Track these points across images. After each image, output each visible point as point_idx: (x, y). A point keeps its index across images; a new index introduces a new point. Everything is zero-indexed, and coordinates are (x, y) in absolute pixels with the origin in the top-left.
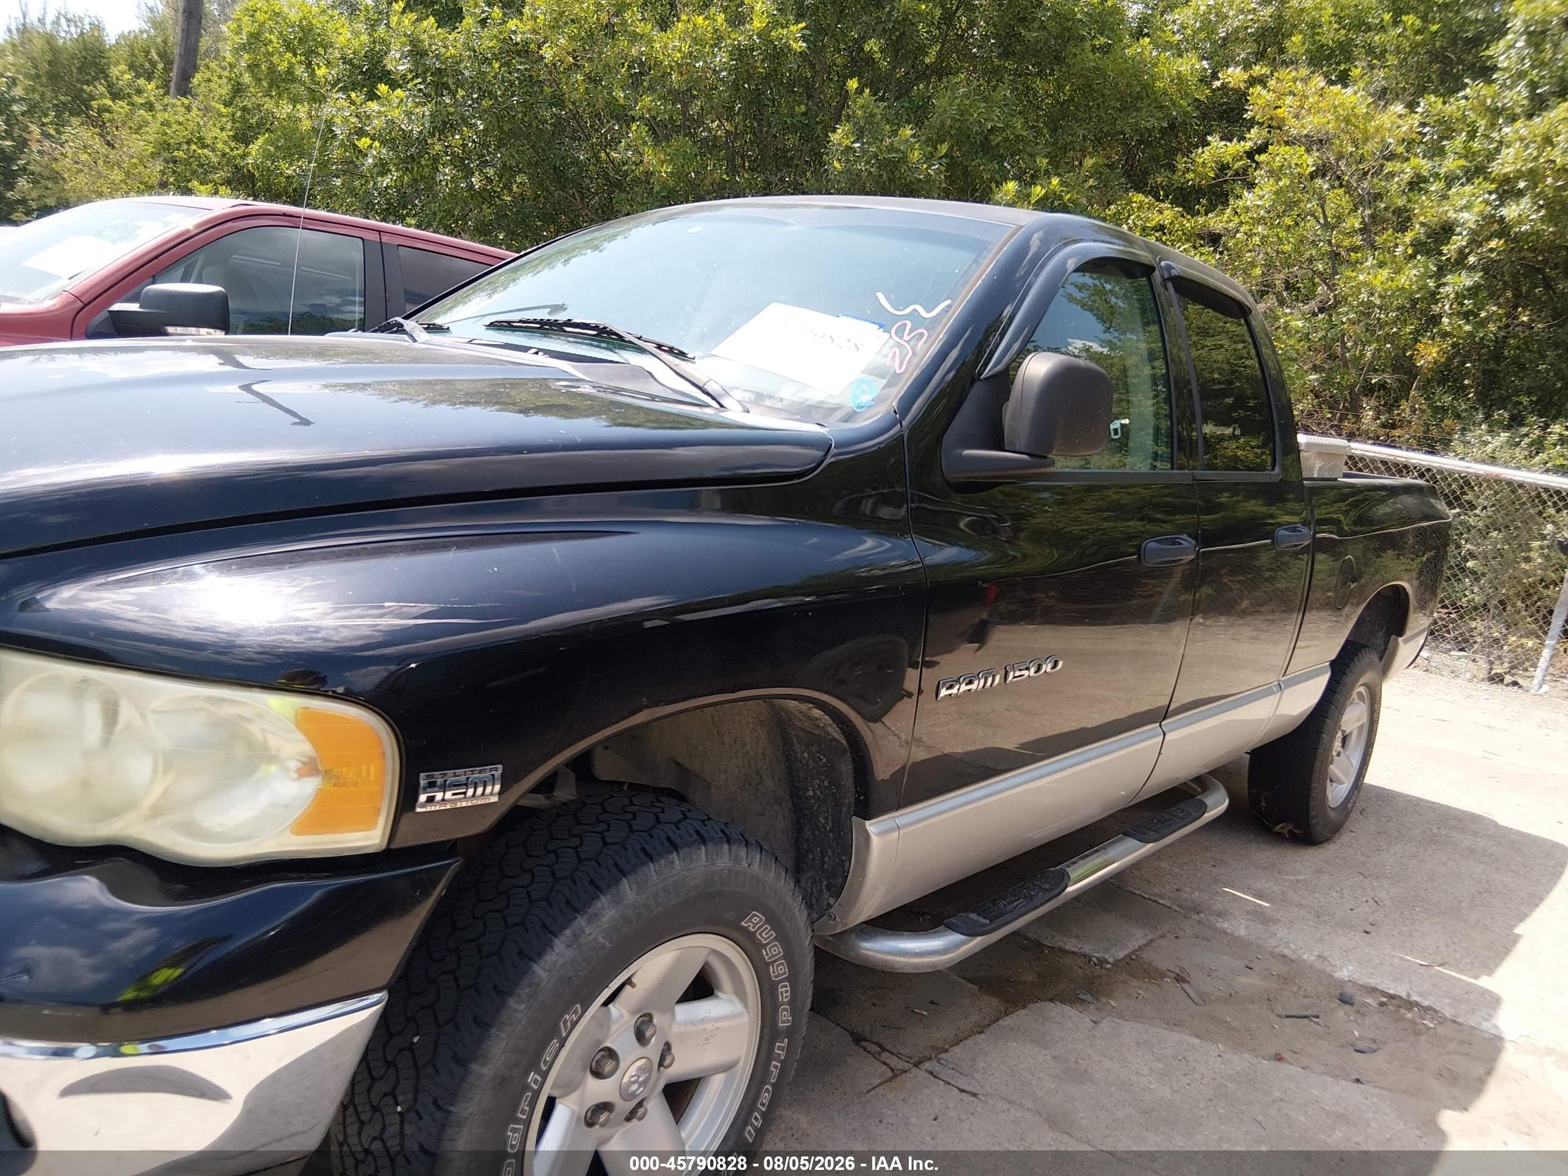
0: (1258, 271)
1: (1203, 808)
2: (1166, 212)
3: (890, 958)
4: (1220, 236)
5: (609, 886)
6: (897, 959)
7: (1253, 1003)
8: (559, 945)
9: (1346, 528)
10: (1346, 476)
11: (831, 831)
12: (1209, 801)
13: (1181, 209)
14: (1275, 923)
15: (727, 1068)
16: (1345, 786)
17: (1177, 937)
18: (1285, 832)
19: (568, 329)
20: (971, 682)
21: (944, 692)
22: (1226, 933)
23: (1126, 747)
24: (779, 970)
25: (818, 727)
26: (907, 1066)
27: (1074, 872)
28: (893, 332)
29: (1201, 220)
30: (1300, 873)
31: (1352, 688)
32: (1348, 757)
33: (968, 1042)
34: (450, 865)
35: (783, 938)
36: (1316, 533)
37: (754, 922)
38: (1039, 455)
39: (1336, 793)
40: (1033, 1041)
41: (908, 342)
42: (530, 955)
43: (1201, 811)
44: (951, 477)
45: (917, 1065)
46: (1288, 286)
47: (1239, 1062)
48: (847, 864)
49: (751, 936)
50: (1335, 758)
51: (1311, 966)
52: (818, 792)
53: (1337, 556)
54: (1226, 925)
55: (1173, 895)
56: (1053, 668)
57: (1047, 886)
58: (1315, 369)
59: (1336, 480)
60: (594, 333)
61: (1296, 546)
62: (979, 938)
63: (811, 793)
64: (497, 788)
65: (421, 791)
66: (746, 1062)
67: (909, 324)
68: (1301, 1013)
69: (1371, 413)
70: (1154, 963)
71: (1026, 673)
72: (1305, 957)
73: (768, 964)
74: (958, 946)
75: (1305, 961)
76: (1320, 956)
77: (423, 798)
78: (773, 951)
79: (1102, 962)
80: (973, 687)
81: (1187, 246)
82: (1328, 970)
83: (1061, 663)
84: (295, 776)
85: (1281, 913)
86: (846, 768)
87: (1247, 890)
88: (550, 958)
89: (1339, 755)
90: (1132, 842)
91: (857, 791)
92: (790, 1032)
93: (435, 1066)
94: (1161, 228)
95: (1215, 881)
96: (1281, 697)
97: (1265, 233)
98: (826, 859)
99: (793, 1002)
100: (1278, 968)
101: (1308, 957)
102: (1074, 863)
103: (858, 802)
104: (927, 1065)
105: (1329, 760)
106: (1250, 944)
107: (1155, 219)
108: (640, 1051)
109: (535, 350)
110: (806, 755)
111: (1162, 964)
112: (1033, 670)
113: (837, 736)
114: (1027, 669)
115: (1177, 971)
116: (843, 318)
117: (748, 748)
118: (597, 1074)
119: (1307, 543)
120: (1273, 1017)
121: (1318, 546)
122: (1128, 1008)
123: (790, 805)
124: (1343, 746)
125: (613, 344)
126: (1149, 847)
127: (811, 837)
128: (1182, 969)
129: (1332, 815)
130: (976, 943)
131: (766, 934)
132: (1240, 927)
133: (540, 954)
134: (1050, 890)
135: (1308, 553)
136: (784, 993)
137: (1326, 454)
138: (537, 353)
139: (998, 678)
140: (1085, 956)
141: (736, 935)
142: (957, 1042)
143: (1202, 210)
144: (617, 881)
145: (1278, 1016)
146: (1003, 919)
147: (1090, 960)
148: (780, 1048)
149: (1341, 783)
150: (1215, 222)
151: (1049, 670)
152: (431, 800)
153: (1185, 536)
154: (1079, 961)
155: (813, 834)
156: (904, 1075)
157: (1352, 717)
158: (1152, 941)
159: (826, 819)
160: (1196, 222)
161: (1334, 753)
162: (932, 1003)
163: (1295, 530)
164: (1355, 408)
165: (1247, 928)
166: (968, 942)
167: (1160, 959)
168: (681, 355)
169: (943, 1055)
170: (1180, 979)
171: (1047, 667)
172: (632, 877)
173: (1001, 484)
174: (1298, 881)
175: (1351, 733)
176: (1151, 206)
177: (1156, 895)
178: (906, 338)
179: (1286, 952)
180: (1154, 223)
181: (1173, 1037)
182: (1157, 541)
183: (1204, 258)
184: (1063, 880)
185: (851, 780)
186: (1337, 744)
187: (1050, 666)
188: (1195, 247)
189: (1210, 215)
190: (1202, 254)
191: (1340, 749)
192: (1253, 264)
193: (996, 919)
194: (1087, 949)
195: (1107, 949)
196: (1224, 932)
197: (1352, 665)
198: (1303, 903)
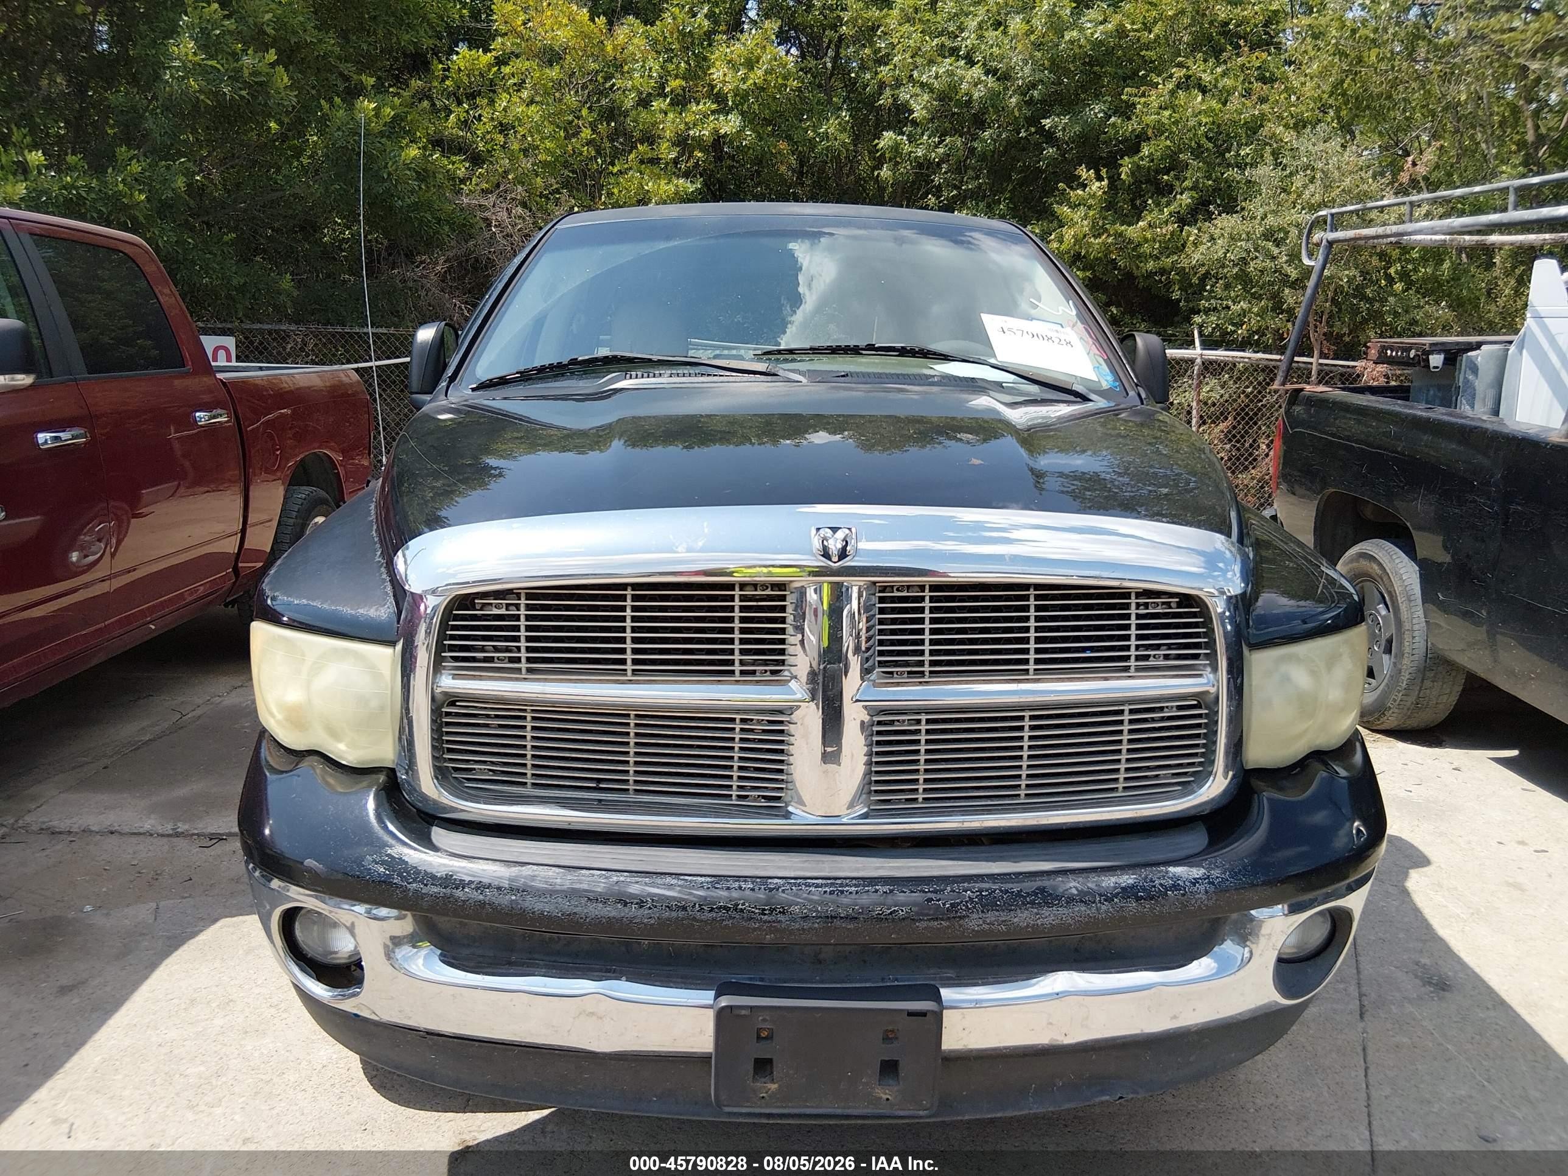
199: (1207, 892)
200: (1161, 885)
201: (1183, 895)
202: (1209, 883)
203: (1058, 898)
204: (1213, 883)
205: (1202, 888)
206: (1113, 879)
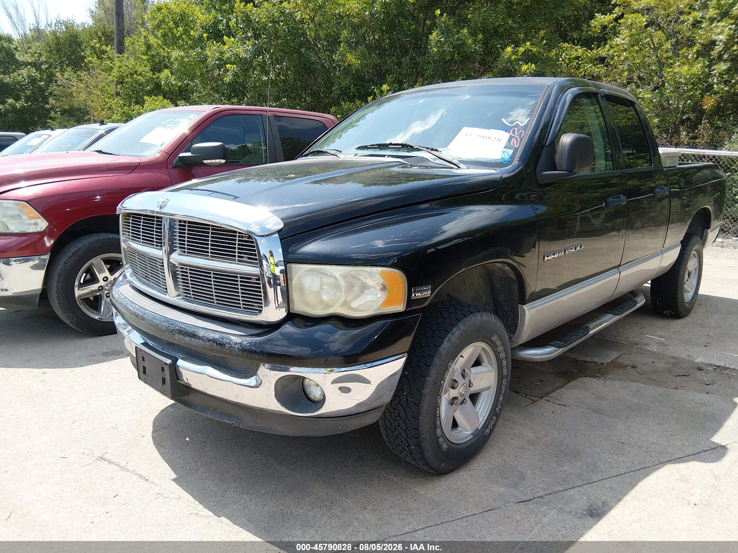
0: (626, 74)
1: (636, 303)
2: (579, 50)
3: (532, 357)
4: (605, 58)
5: (456, 325)
6: (534, 357)
7: (663, 372)
8: (445, 342)
9: (683, 186)
10: (679, 164)
11: (510, 311)
12: (638, 299)
13: (586, 48)
14: (668, 346)
15: (488, 389)
16: (691, 293)
17: (630, 354)
18: (668, 314)
19: (390, 146)
20: (554, 255)
21: (546, 258)
22: (649, 351)
23: (605, 278)
24: (502, 355)
25: (505, 274)
26: (538, 399)
27: (591, 326)
28: (511, 132)
29: (595, 51)
30: (676, 328)
31: (691, 252)
32: (691, 281)
33: (558, 391)
34: (420, 315)
35: (503, 344)
36: (670, 189)
37: (495, 338)
38: (571, 171)
39: (688, 296)
40: (582, 389)
41: (517, 136)
42: (438, 346)
43: (635, 304)
44: (541, 183)
45: (541, 398)
46: (640, 78)
47: (661, 390)
48: (517, 322)
49: (494, 343)
50: (686, 282)
51: (685, 359)
52: (504, 298)
53: (680, 198)
54: (649, 348)
55: (625, 340)
56: (581, 248)
57: (582, 331)
58: (657, 116)
59: (675, 167)
60: (401, 146)
61: (663, 195)
62: (562, 349)
63: (501, 299)
64: (430, 292)
65: (413, 293)
66: (494, 386)
67: (516, 129)
68: (682, 374)
69: (685, 133)
70: (622, 363)
71: (571, 250)
72: (682, 356)
73: (499, 353)
74: (555, 351)
75: (682, 357)
76: (688, 355)
77: (413, 295)
78: (501, 348)
79: (602, 364)
80: (555, 256)
81: (591, 65)
82: (692, 360)
83: (583, 247)
84: (379, 291)
85: (670, 342)
86: (515, 287)
87: (656, 335)
88: (443, 346)
89: (687, 281)
90: (611, 315)
91: (520, 295)
92: (507, 376)
93: (415, 379)
94: (577, 58)
95: (642, 334)
96: (663, 256)
97: (627, 55)
98: (509, 322)
99: (507, 366)
100: (671, 361)
101: (683, 356)
102: (590, 323)
103: (520, 299)
104: (545, 398)
105: (683, 283)
106: (659, 354)
107: (574, 54)
108: (464, 381)
109: (387, 156)
110: (499, 285)
111: (626, 363)
112: (574, 249)
113: (512, 276)
114: (572, 249)
115: (632, 364)
116: (491, 130)
117: (475, 286)
118: (453, 388)
119: (667, 193)
120: (672, 376)
121: (672, 195)
122: (615, 377)
123: (493, 304)
124: (689, 277)
125: (409, 150)
126: (617, 317)
127: (502, 314)
128: (634, 364)
129: (687, 305)
130: (560, 351)
131: (498, 343)
132: (655, 348)
133: (441, 345)
134: (583, 333)
135: (668, 198)
136: (504, 363)
137: (670, 156)
138: (388, 157)
139: (563, 253)
140: (595, 362)
141: (490, 343)
142: (553, 391)
143: (595, 47)
144: (458, 323)
145: (674, 376)
146: (569, 342)
147: (597, 363)
148: (505, 382)
149: (689, 292)
150: (603, 52)
151: (579, 249)
152: (415, 295)
153: (622, 195)
154: (593, 364)
155: (503, 313)
156: (537, 402)
157: (691, 265)
158: (620, 355)
159: (508, 307)
160: (593, 53)
161: (685, 280)
162: (540, 381)
163: (662, 189)
164: (677, 132)
165: (657, 348)
166: (559, 350)
167: (625, 360)
168: (437, 150)
169: (550, 395)
170: (633, 367)
171: (578, 248)
172: (461, 322)
173: (555, 183)
174: (675, 331)
175: (692, 271)
176: (572, 48)
177: (619, 340)
178: (516, 134)
179: (674, 355)
180: (574, 56)
181: (634, 385)
182: (612, 198)
183: (599, 70)
184: (588, 329)
185: (517, 291)
186: (686, 276)
187: (579, 248)
188: (594, 65)
189: (599, 49)
190: (598, 68)
191: (688, 278)
192: (623, 71)
193: (566, 343)
194: (595, 360)
195: (603, 359)
196: (648, 351)
197: (689, 242)
198: (679, 338)
199: (238, 348)
200: (225, 341)
201: (231, 347)
202: (240, 346)
203: (196, 336)
204: (242, 346)
205: (237, 346)
206: (213, 335)
